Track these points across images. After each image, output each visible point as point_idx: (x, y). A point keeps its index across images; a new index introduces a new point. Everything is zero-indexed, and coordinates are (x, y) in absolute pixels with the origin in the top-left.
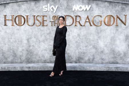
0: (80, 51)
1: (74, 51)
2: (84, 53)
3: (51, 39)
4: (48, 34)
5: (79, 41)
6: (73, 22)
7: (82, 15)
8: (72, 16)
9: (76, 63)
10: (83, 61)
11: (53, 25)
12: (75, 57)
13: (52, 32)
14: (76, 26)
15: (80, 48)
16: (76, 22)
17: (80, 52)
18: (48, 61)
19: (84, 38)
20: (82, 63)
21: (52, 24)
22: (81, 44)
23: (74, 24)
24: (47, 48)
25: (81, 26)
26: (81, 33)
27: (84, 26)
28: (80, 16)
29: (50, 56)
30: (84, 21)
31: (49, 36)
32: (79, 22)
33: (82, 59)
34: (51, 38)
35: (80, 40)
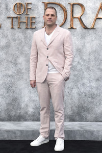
0: (83, 90)
1: (69, 90)
2: (93, 96)
3: (11, 62)
4: (3, 48)
5: (79, 67)
6: (66, 20)
7: (87, 2)
8: (64, 4)
9: (74, 120)
10: (89, 116)
11: (16, 27)
12: (70, 106)
13: (12, 45)
14: (72, 28)
15: (83, 84)
16: (72, 20)
17: (84, 94)
18: (3, 115)
19: (92, 58)
20: (86, 121)
21: (13, 25)
22: (85, 73)
23: (68, 25)
24: (1, 82)
25: (86, 28)
26: (84, 46)
27: (93, 28)
28: (81, 6)
29: (8, 104)
30: (94, 16)
31: (7, 53)
32: (80, 19)
33: (88, 110)
34: (10, 59)
35: (82, 63)
